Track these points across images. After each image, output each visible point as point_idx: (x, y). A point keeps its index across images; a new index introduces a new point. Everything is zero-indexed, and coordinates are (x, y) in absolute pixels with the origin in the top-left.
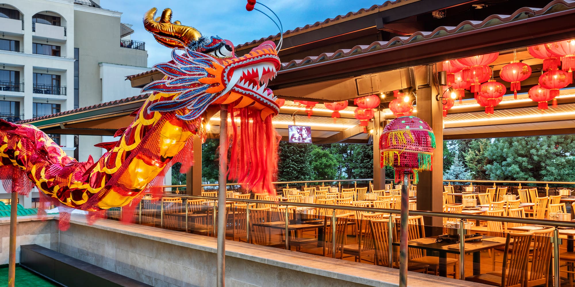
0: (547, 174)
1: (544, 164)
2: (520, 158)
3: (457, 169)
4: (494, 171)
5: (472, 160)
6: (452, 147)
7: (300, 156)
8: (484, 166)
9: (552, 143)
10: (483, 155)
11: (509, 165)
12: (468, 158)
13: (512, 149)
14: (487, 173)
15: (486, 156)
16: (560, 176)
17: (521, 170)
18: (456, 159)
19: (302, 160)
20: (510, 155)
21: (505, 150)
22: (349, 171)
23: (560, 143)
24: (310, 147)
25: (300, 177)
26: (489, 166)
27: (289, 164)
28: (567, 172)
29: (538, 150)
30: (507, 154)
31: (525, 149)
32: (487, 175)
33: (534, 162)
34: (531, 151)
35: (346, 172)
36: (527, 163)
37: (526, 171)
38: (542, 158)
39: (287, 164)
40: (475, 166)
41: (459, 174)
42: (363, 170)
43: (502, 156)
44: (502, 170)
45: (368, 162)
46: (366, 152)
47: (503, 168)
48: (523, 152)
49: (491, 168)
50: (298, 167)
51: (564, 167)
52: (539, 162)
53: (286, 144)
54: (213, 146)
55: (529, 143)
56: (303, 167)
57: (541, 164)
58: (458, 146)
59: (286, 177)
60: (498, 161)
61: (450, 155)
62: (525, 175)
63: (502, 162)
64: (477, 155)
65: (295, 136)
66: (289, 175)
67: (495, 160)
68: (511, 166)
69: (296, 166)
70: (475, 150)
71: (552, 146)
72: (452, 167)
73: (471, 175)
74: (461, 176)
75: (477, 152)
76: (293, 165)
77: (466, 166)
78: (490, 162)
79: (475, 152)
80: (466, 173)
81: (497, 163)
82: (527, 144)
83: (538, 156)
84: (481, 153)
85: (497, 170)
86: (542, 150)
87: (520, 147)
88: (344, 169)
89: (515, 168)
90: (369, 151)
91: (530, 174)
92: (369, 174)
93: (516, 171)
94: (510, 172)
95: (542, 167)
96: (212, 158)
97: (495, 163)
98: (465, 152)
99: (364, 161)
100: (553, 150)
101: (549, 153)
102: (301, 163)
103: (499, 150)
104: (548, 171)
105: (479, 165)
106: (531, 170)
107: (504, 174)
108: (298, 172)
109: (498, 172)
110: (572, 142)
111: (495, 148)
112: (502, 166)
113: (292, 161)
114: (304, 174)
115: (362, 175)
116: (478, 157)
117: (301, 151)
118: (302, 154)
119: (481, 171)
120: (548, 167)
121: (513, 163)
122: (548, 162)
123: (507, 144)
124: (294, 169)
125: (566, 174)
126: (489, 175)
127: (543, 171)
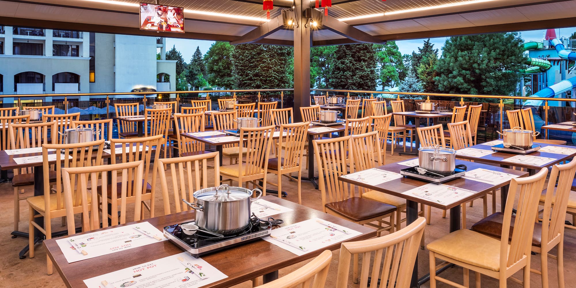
0: (487, 85)
1: (484, 77)
2: (464, 71)
3: (411, 80)
4: (441, 82)
5: (423, 73)
6: (407, 63)
7: (281, 67)
8: (433, 78)
9: (492, 58)
10: (432, 68)
11: (455, 77)
12: (420, 71)
13: (457, 63)
14: (436, 83)
15: (434, 69)
16: (497, 87)
17: (465, 82)
18: (409, 72)
19: (282, 70)
20: (455, 68)
21: (451, 64)
22: (327, 81)
23: (498, 58)
24: (290, 60)
25: (281, 85)
26: (437, 78)
27: (271, 73)
28: (503, 84)
29: (479, 65)
30: (453, 68)
31: (468, 63)
32: (436, 85)
33: (476, 74)
34: (473, 65)
35: (324, 82)
36: (470, 76)
37: (468, 83)
38: (483, 72)
39: (269, 74)
40: (426, 78)
41: (412, 84)
42: (334, 80)
43: (448, 70)
44: (449, 82)
45: (338, 73)
46: (337, 66)
47: (450, 80)
48: (466, 66)
49: (439, 80)
50: (279, 77)
51: (500, 79)
52: (480, 75)
53: (269, 57)
54: (215, 59)
55: (471, 58)
56: (284, 77)
57: (482, 77)
58: (411, 62)
59: (268, 85)
60: (445, 74)
61: (405, 70)
62: (468, 85)
63: (448, 74)
64: (427, 69)
65: (152, 21)
66: (271, 83)
67: (443, 73)
68: (456, 78)
69: (277, 76)
70: (425, 64)
71: (491, 61)
72: (407, 78)
73: (422, 85)
74: (414, 86)
75: (427, 66)
76: (274, 74)
77: (418, 78)
78: (438, 74)
79: (425, 66)
80: (418, 83)
81: (444, 75)
82: (470, 59)
83: (479, 69)
84: (430, 66)
85: (444, 81)
86: (483, 64)
87: (464, 61)
88: (323, 79)
89: (460, 79)
90: (339, 64)
91: (472, 85)
92: (339, 83)
93: (461, 82)
94: (455, 83)
95: (482, 79)
96: (215, 69)
97: (443, 76)
98: (417, 66)
99: (335, 73)
100: (492, 64)
101: (489, 67)
102: (281, 73)
103: (446, 64)
104: (487, 82)
105: (429, 77)
106: (473, 82)
107: (450, 84)
108: (279, 81)
109: (445, 83)
110: (508, 58)
111: (442, 62)
112: (449, 78)
113: (274, 71)
114: (284, 82)
115: (333, 84)
116: (428, 70)
117: (282, 64)
118: (282, 66)
119: (431, 82)
120: (488, 80)
121: (458, 76)
122: (487, 74)
123: (453, 59)
124: (276, 78)
125: (503, 86)
126: (438, 86)
127: (483, 83)
